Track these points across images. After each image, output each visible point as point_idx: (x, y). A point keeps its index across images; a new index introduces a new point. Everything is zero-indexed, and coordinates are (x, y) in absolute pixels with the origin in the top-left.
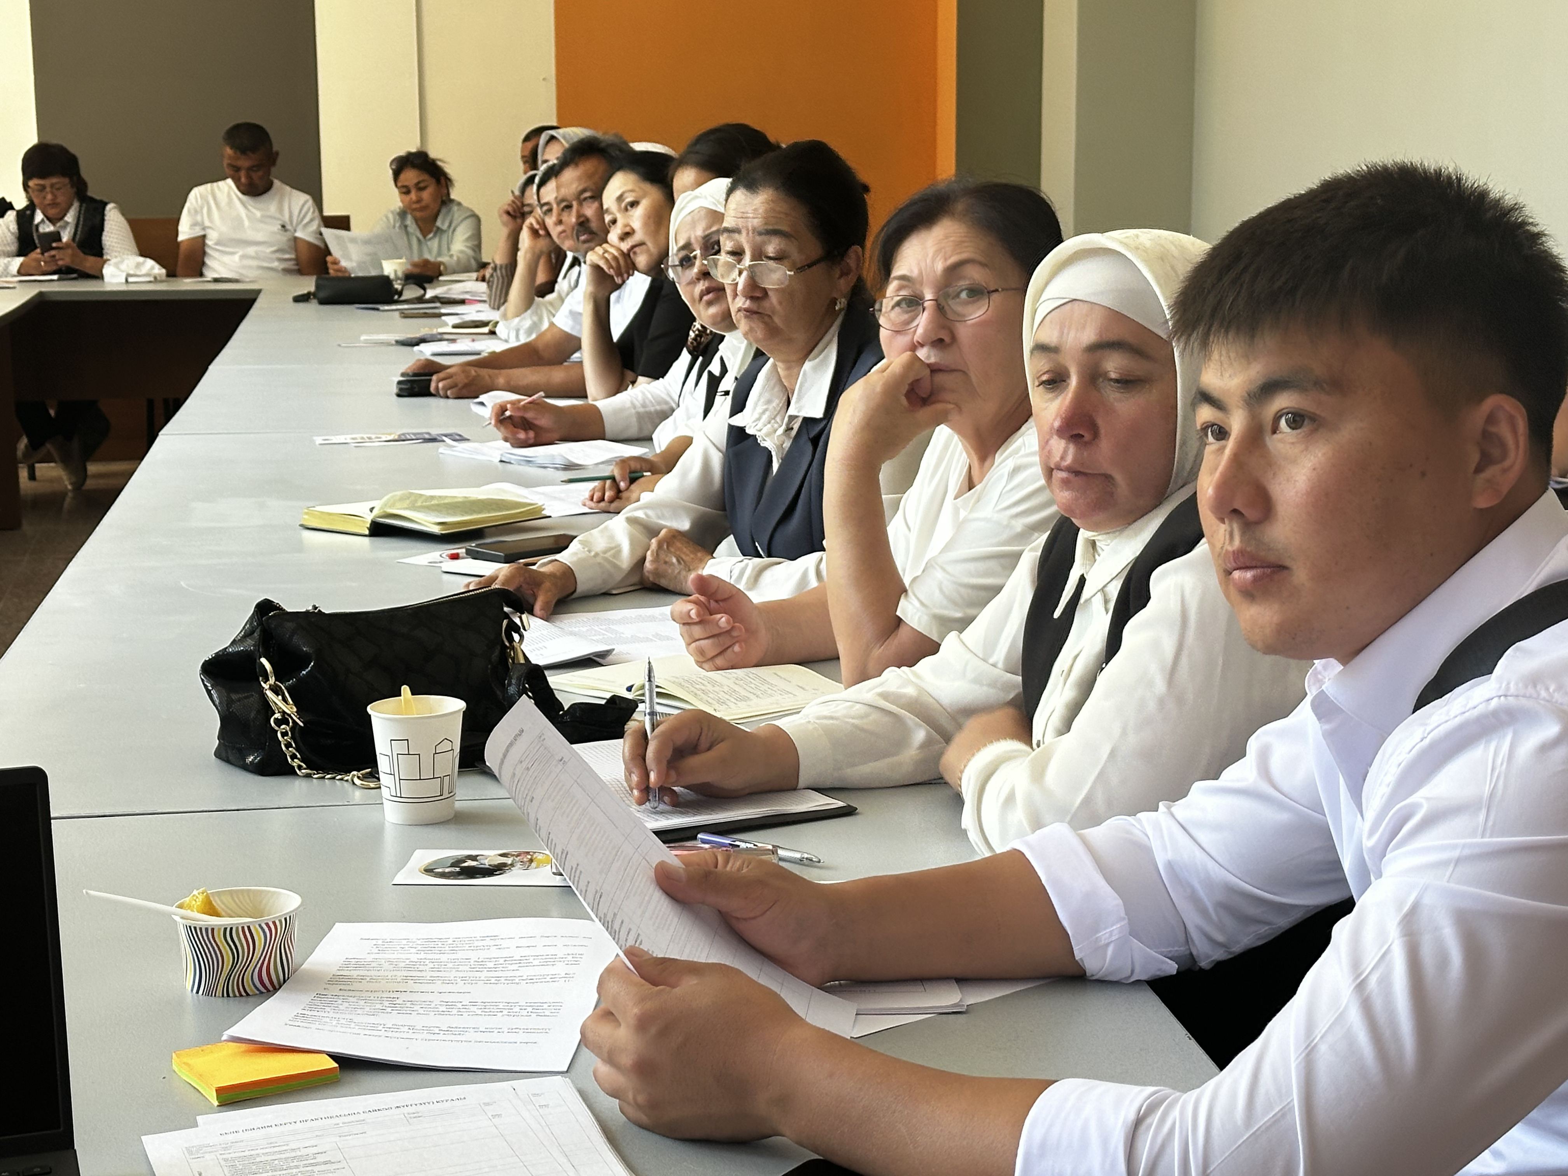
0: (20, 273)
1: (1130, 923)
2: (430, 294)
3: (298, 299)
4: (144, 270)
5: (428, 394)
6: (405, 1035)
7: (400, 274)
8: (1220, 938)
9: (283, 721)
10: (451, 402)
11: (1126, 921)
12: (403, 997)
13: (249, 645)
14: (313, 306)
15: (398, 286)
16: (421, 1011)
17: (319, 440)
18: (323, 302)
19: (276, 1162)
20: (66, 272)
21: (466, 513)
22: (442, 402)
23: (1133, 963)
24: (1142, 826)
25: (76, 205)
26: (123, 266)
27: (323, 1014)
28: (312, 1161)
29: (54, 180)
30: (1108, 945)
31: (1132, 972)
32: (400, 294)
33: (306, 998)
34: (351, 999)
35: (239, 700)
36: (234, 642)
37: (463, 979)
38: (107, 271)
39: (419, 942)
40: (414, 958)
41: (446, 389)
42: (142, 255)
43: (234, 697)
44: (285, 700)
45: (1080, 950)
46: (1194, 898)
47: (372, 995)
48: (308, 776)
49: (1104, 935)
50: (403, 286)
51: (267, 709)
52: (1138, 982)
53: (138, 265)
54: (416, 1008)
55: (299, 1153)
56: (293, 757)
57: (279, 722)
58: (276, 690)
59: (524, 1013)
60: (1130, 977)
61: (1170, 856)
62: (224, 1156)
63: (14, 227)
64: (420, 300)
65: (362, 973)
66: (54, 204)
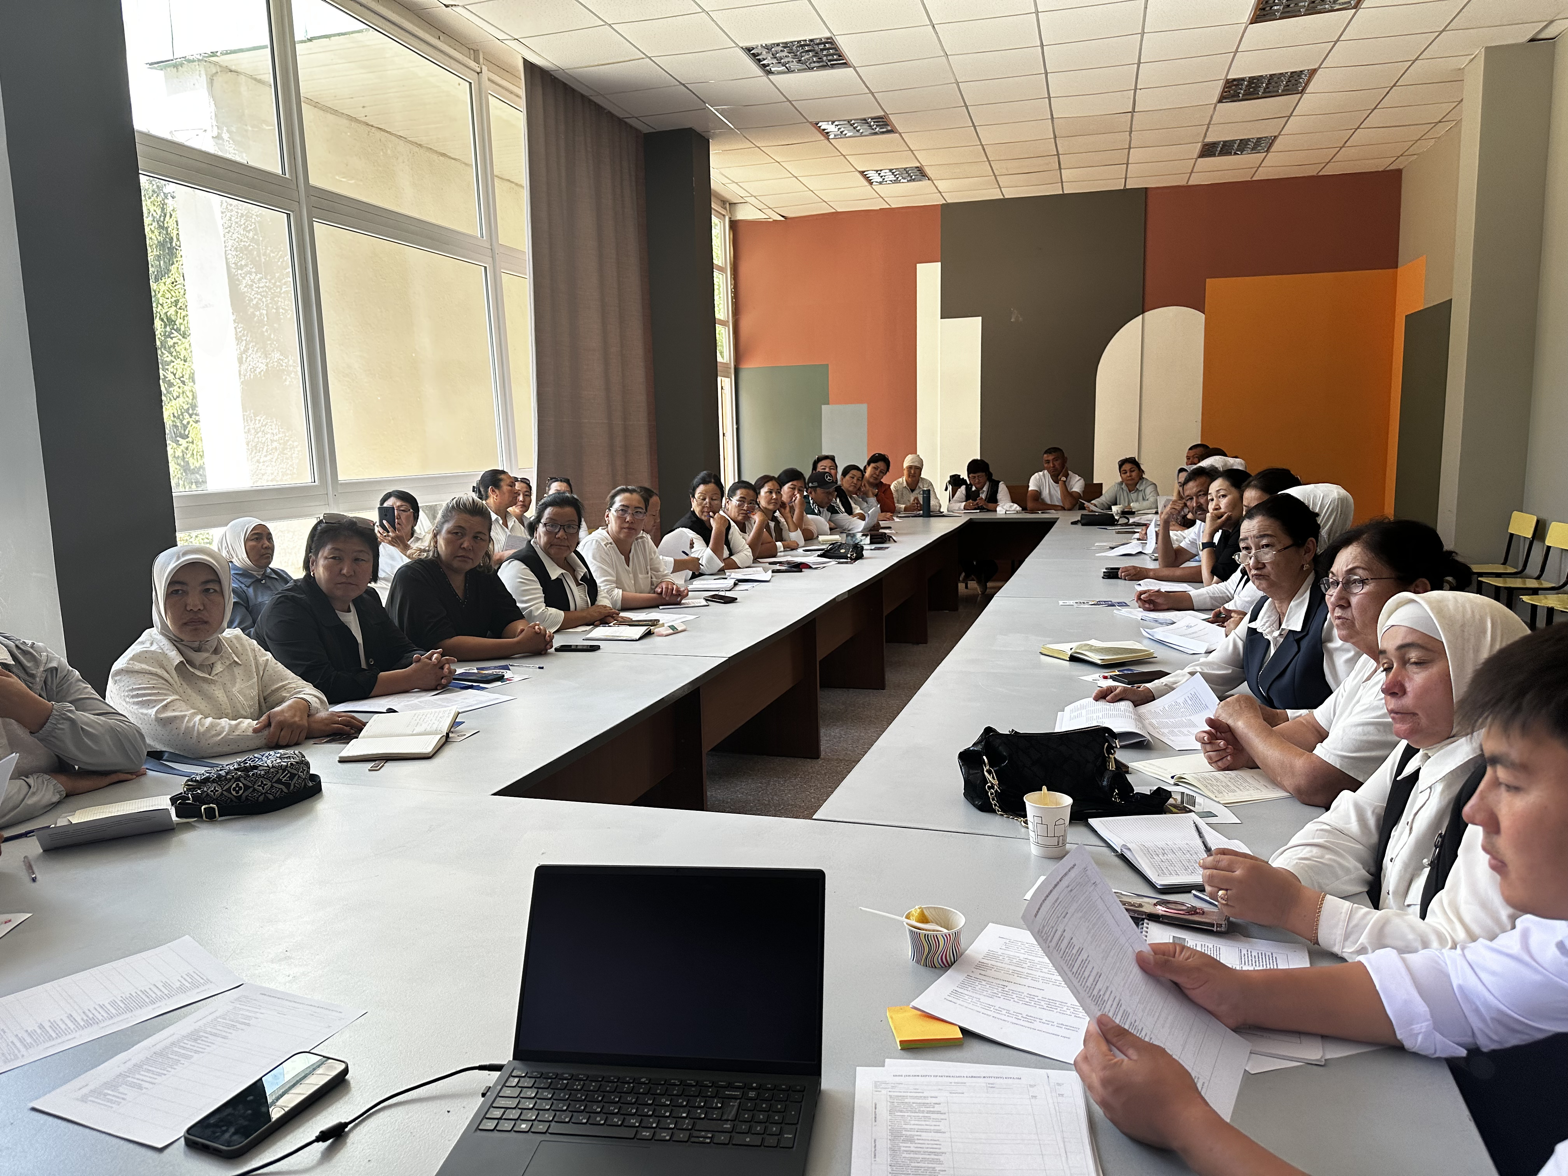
0: (965, 509)
1: (1435, 1023)
2: (1131, 521)
3: (1073, 523)
4: (1013, 508)
5: (1118, 578)
6: (1003, 1017)
7: (1119, 512)
8: (1495, 1037)
9: (992, 787)
10: (1127, 582)
11: (1431, 1022)
12: (1011, 986)
13: (979, 748)
14: (1079, 526)
15: (1117, 518)
16: (1016, 1000)
17: (1061, 603)
18: (1083, 525)
19: (914, 1105)
20: (982, 509)
21: (1115, 654)
22: (1123, 581)
23: (1435, 1047)
24: (1445, 958)
25: (988, 483)
26: (1005, 507)
27: (966, 992)
28: (932, 1109)
29: (979, 474)
30: (1419, 1033)
31: (1435, 1053)
32: (1118, 521)
33: (961, 977)
34: (984, 983)
35: (973, 774)
36: (974, 745)
37: (1043, 978)
38: (998, 509)
39: (1027, 945)
40: (1022, 956)
41: (1125, 576)
42: (1013, 502)
43: (971, 772)
44: (993, 778)
45: (1401, 1034)
46: (1477, 1011)
47: (995, 981)
48: (1002, 815)
49: (1416, 1027)
50: (1121, 517)
51: (985, 781)
52: (1438, 1059)
53: (1011, 507)
54: (1014, 996)
55: (926, 1101)
56: (995, 805)
57: (989, 788)
58: (989, 772)
59: (1068, 1012)
60: (1433, 1054)
61: (1461, 982)
62: (891, 1094)
63: (964, 492)
64: (1127, 524)
65: (993, 963)
66: (979, 483)
